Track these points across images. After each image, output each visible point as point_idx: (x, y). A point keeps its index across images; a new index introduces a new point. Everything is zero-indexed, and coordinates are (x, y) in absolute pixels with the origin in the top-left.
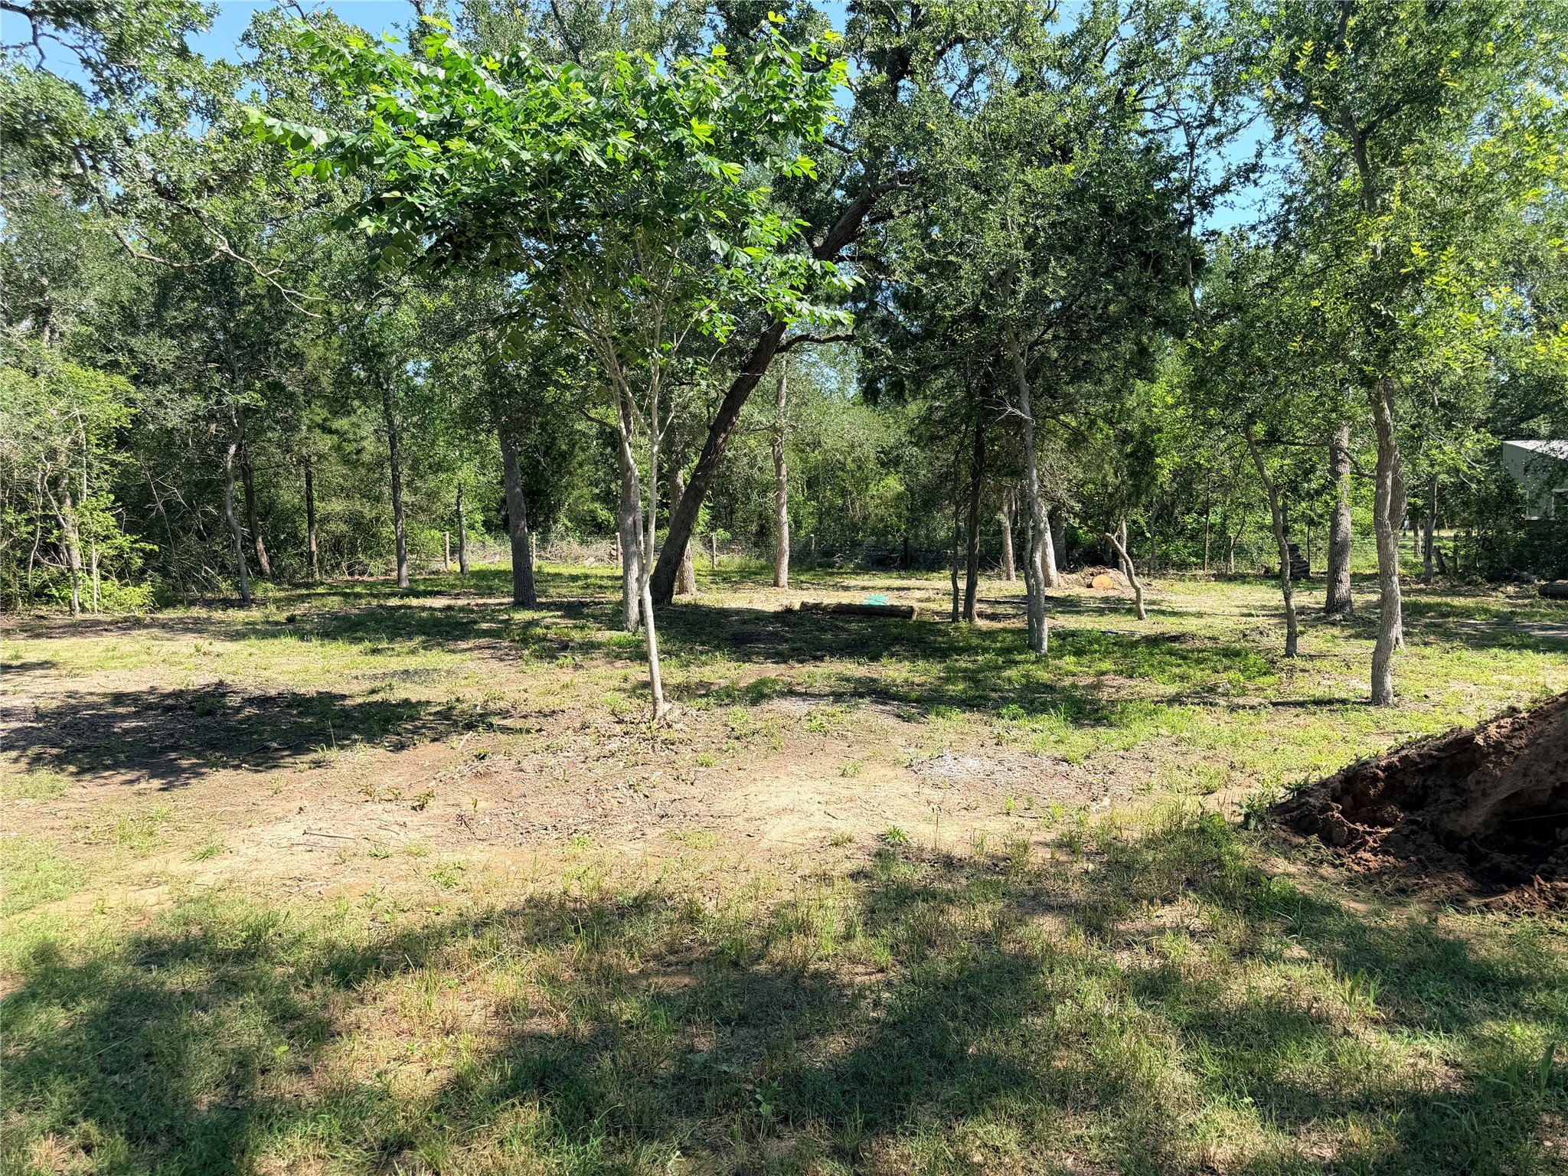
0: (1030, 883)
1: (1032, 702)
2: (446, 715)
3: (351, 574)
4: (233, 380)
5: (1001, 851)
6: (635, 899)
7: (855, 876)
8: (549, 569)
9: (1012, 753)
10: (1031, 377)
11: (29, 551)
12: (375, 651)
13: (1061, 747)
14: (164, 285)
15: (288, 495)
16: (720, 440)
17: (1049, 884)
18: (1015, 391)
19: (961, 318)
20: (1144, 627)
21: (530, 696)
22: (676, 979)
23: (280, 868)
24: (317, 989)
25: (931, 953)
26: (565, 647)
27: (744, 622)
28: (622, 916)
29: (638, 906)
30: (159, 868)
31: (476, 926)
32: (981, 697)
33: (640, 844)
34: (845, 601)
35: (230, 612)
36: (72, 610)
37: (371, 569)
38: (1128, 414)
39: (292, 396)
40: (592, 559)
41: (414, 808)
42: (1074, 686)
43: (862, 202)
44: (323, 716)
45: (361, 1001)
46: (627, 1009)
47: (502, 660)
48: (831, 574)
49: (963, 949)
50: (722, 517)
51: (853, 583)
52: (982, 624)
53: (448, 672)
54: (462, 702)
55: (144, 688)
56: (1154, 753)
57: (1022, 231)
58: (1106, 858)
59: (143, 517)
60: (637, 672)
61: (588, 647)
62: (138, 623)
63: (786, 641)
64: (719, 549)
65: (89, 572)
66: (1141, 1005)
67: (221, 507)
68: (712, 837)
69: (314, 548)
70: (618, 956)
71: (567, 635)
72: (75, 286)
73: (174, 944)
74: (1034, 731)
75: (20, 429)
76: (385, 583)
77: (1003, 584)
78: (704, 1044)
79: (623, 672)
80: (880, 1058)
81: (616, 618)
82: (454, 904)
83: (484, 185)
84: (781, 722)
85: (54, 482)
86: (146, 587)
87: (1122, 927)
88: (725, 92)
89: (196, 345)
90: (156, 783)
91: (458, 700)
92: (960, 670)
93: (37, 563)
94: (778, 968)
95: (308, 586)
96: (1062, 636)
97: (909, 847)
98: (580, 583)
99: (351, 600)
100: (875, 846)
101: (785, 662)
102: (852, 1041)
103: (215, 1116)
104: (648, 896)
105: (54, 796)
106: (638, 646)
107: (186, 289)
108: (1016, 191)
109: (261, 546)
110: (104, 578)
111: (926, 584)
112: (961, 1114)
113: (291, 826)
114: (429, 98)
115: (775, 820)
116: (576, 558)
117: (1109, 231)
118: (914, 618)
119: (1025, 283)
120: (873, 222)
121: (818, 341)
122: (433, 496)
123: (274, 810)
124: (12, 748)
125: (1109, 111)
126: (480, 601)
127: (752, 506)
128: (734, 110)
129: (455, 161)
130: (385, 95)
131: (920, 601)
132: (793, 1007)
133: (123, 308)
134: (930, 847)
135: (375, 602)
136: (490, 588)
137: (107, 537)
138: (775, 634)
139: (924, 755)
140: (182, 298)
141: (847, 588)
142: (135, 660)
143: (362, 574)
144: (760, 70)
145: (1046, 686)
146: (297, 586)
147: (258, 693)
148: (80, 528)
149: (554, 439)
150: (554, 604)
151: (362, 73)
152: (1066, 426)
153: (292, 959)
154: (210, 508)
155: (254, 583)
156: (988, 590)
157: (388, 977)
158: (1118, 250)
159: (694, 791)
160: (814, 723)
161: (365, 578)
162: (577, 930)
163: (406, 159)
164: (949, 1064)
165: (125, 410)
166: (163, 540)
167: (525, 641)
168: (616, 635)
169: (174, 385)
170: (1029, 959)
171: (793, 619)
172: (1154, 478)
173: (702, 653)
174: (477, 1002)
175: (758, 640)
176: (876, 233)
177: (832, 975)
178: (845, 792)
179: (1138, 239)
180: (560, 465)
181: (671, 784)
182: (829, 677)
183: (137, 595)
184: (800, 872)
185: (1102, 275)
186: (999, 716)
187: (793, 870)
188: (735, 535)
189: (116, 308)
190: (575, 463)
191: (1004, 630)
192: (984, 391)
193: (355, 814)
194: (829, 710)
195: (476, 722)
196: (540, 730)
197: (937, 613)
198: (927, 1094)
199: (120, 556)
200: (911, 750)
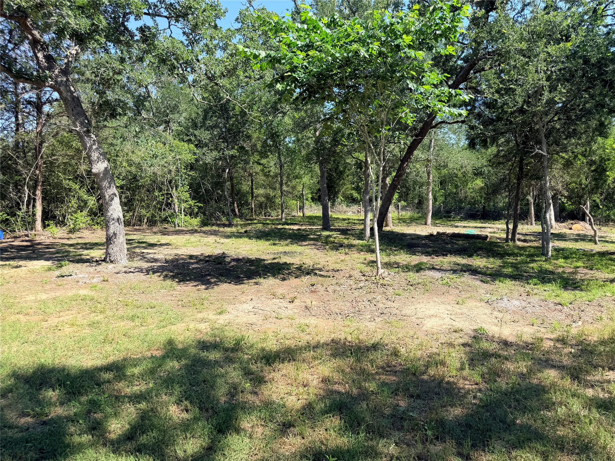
0: (544, 355)
1: (543, 278)
2: (299, 268)
3: (265, 216)
4: (228, 146)
5: (530, 340)
6: (373, 344)
7: (464, 345)
8: (335, 216)
9: (534, 299)
10: (547, 136)
11: (162, 205)
12: (274, 244)
13: (558, 298)
14: (206, 112)
15: (245, 187)
16: (405, 165)
17: (553, 357)
18: (539, 142)
19: (515, 112)
20: (598, 248)
21: (330, 264)
22: (390, 377)
23: (245, 320)
24: (259, 365)
25: (499, 380)
26: (341, 246)
27: (413, 239)
28: (368, 350)
29: (374, 347)
30: (206, 317)
31: (314, 347)
32: (519, 275)
33: (373, 323)
34: (456, 232)
35: (225, 228)
36: (175, 226)
37: (272, 214)
38: (594, 153)
39: (247, 151)
40: (351, 213)
41: (290, 302)
42: (564, 272)
43: (471, 65)
44: (258, 266)
45: (274, 371)
46: (371, 386)
47: (318, 249)
48: (450, 221)
49: (513, 380)
50: (403, 197)
51: (459, 224)
52: (519, 243)
53: (300, 253)
54: (305, 264)
55: (199, 254)
56: (604, 304)
57: (545, 73)
58: (580, 347)
59: (197, 194)
60: (370, 257)
61: (350, 246)
62: (196, 231)
63: (431, 247)
64: (401, 209)
65: (181, 213)
66: (599, 413)
67: (223, 191)
68: (403, 323)
69: (253, 206)
70: (367, 365)
71: (342, 241)
72: (178, 112)
73: (211, 343)
74: (545, 291)
75: (160, 163)
76: (277, 220)
77: (529, 227)
78: (402, 404)
79: (364, 256)
80: (477, 419)
81: (360, 235)
82: (305, 339)
83: (321, 68)
84: (430, 280)
85: (170, 182)
86: (198, 219)
87: (588, 378)
88: (417, 23)
89: (216, 133)
90: (203, 287)
91: (304, 263)
92: (509, 263)
93: (164, 210)
94: (432, 378)
95: (251, 220)
96: (557, 250)
97: (488, 336)
98: (346, 221)
99: (266, 225)
100: (473, 334)
101: (430, 256)
102: (465, 411)
103: (227, 405)
104: (378, 343)
105: (172, 289)
106: (369, 247)
107: (213, 113)
108: (542, 56)
109: (236, 205)
110: (185, 215)
111: (493, 226)
112: (514, 447)
113: (248, 305)
114: (301, 36)
115: (429, 319)
116: (345, 212)
117: (587, 71)
118: (488, 240)
119: (546, 95)
120: (475, 73)
121: (449, 123)
122: (294, 188)
123: (242, 299)
124: (158, 272)
125: (589, 18)
126: (310, 227)
127: (416, 192)
128: (420, 30)
129: (310, 60)
130: (286, 36)
131: (490, 233)
132: (439, 394)
133: (193, 120)
134: (497, 336)
135: (273, 227)
136: (313, 222)
137: (186, 201)
138: (426, 244)
139: (494, 298)
140: (212, 116)
141: (457, 227)
142: (195, 244)
143: (269, 216)
144: (432, 13)
145: (550, 272)
146: (247, 220)
147: (236, 257)
148: (178, 198)
149: (338, 166)
150: (337, 229)
151: (278, 29)
152: (563, 158)
153: (250, 353)
154: (219, 191)
155: (233, 218)
156: (522, 229)
157: (283, 363)
158: (591, 80)
159: (394, 304)
160: (444, 282)
161: (270, 218)
162: (351, 354)
163: (293, 60)
164: (509, 426)
165: (193, 157)
166: (204, 202)
167: (327, 243)
168: (361, 242)
169: (208, 147)
170: (544, 387)
171: (433, 238)
172: (605, 181)
173: (395, 251)
174: (315, 376)
175: (419, 247)
176: (476, 78)
177: (455, 384)
178: (458, 310)
179: (602, 74)
180: (340, 176)
181: (385, 301)
182: (450, 263)
183: (196, 221)
184: (440, 341)
185: (584, 91)
186: (528, 283)
187: (437, 340)
188: (408, 204)
189: (190, 120)
190: (345, 175)
191: (530, 247)
192: (524, 143)
193: (270, 302)
194: (451, 276)
195: (310, 272)
196: (333, 277)
197: (499, 238)
198: (499, 437)
199: (190, 208)
200: (488, 295)
